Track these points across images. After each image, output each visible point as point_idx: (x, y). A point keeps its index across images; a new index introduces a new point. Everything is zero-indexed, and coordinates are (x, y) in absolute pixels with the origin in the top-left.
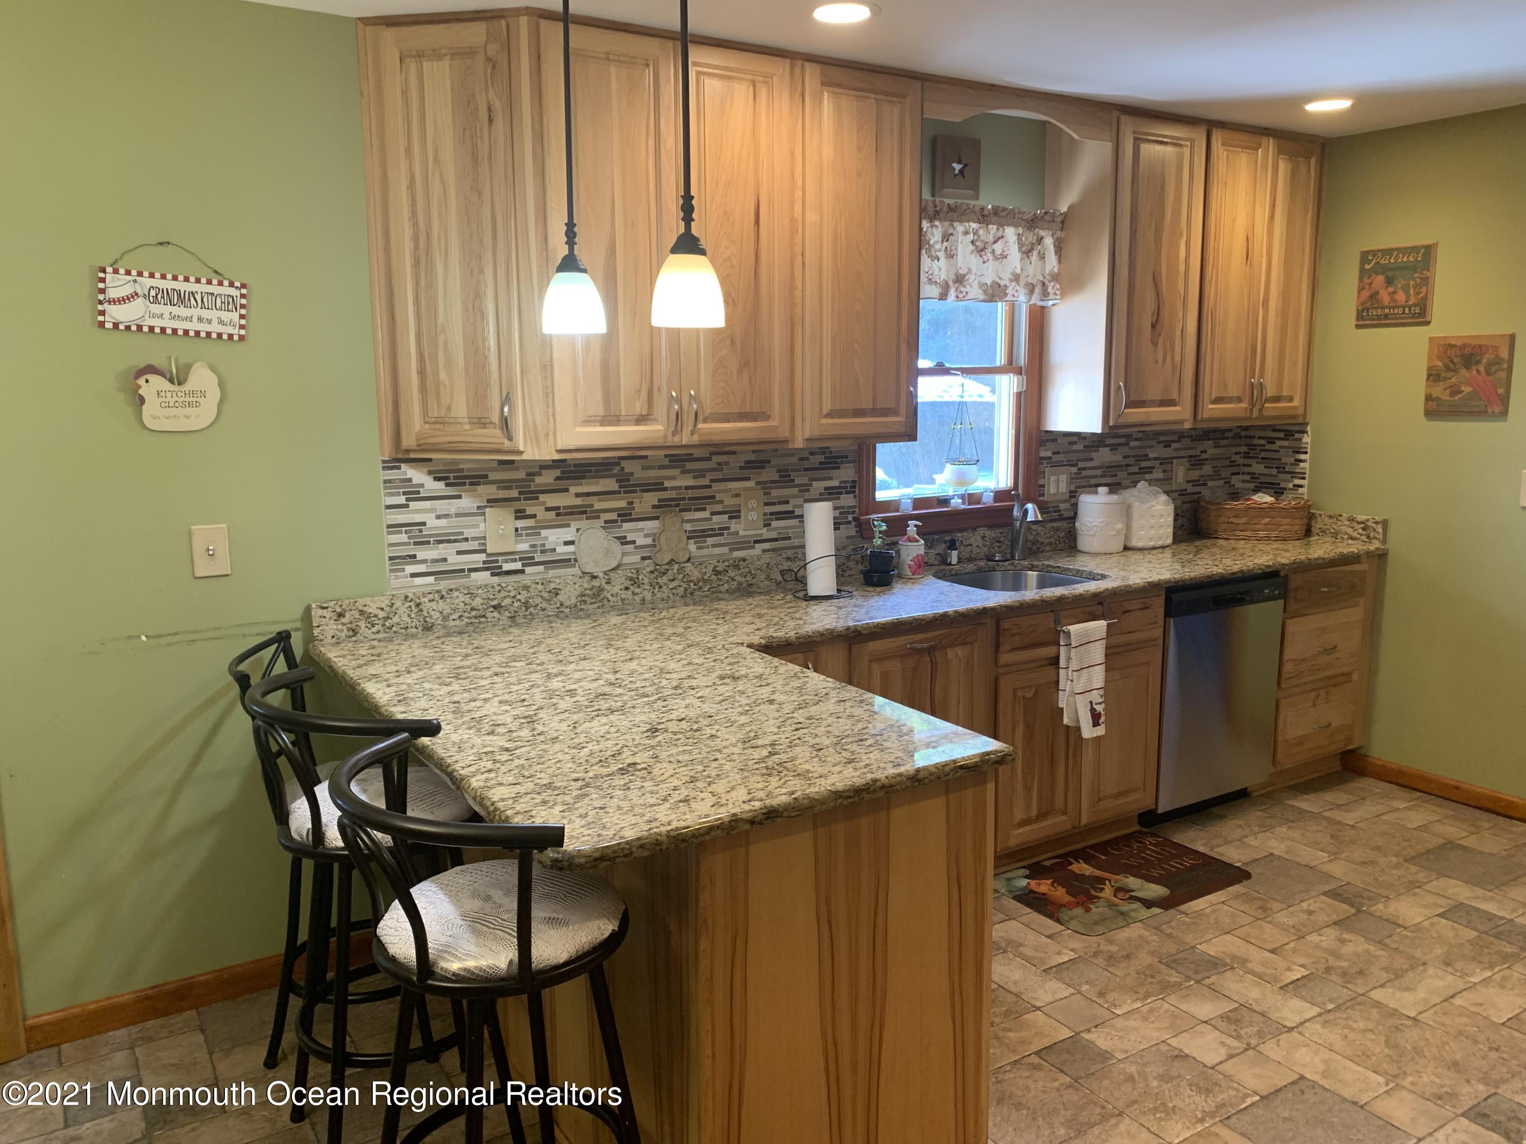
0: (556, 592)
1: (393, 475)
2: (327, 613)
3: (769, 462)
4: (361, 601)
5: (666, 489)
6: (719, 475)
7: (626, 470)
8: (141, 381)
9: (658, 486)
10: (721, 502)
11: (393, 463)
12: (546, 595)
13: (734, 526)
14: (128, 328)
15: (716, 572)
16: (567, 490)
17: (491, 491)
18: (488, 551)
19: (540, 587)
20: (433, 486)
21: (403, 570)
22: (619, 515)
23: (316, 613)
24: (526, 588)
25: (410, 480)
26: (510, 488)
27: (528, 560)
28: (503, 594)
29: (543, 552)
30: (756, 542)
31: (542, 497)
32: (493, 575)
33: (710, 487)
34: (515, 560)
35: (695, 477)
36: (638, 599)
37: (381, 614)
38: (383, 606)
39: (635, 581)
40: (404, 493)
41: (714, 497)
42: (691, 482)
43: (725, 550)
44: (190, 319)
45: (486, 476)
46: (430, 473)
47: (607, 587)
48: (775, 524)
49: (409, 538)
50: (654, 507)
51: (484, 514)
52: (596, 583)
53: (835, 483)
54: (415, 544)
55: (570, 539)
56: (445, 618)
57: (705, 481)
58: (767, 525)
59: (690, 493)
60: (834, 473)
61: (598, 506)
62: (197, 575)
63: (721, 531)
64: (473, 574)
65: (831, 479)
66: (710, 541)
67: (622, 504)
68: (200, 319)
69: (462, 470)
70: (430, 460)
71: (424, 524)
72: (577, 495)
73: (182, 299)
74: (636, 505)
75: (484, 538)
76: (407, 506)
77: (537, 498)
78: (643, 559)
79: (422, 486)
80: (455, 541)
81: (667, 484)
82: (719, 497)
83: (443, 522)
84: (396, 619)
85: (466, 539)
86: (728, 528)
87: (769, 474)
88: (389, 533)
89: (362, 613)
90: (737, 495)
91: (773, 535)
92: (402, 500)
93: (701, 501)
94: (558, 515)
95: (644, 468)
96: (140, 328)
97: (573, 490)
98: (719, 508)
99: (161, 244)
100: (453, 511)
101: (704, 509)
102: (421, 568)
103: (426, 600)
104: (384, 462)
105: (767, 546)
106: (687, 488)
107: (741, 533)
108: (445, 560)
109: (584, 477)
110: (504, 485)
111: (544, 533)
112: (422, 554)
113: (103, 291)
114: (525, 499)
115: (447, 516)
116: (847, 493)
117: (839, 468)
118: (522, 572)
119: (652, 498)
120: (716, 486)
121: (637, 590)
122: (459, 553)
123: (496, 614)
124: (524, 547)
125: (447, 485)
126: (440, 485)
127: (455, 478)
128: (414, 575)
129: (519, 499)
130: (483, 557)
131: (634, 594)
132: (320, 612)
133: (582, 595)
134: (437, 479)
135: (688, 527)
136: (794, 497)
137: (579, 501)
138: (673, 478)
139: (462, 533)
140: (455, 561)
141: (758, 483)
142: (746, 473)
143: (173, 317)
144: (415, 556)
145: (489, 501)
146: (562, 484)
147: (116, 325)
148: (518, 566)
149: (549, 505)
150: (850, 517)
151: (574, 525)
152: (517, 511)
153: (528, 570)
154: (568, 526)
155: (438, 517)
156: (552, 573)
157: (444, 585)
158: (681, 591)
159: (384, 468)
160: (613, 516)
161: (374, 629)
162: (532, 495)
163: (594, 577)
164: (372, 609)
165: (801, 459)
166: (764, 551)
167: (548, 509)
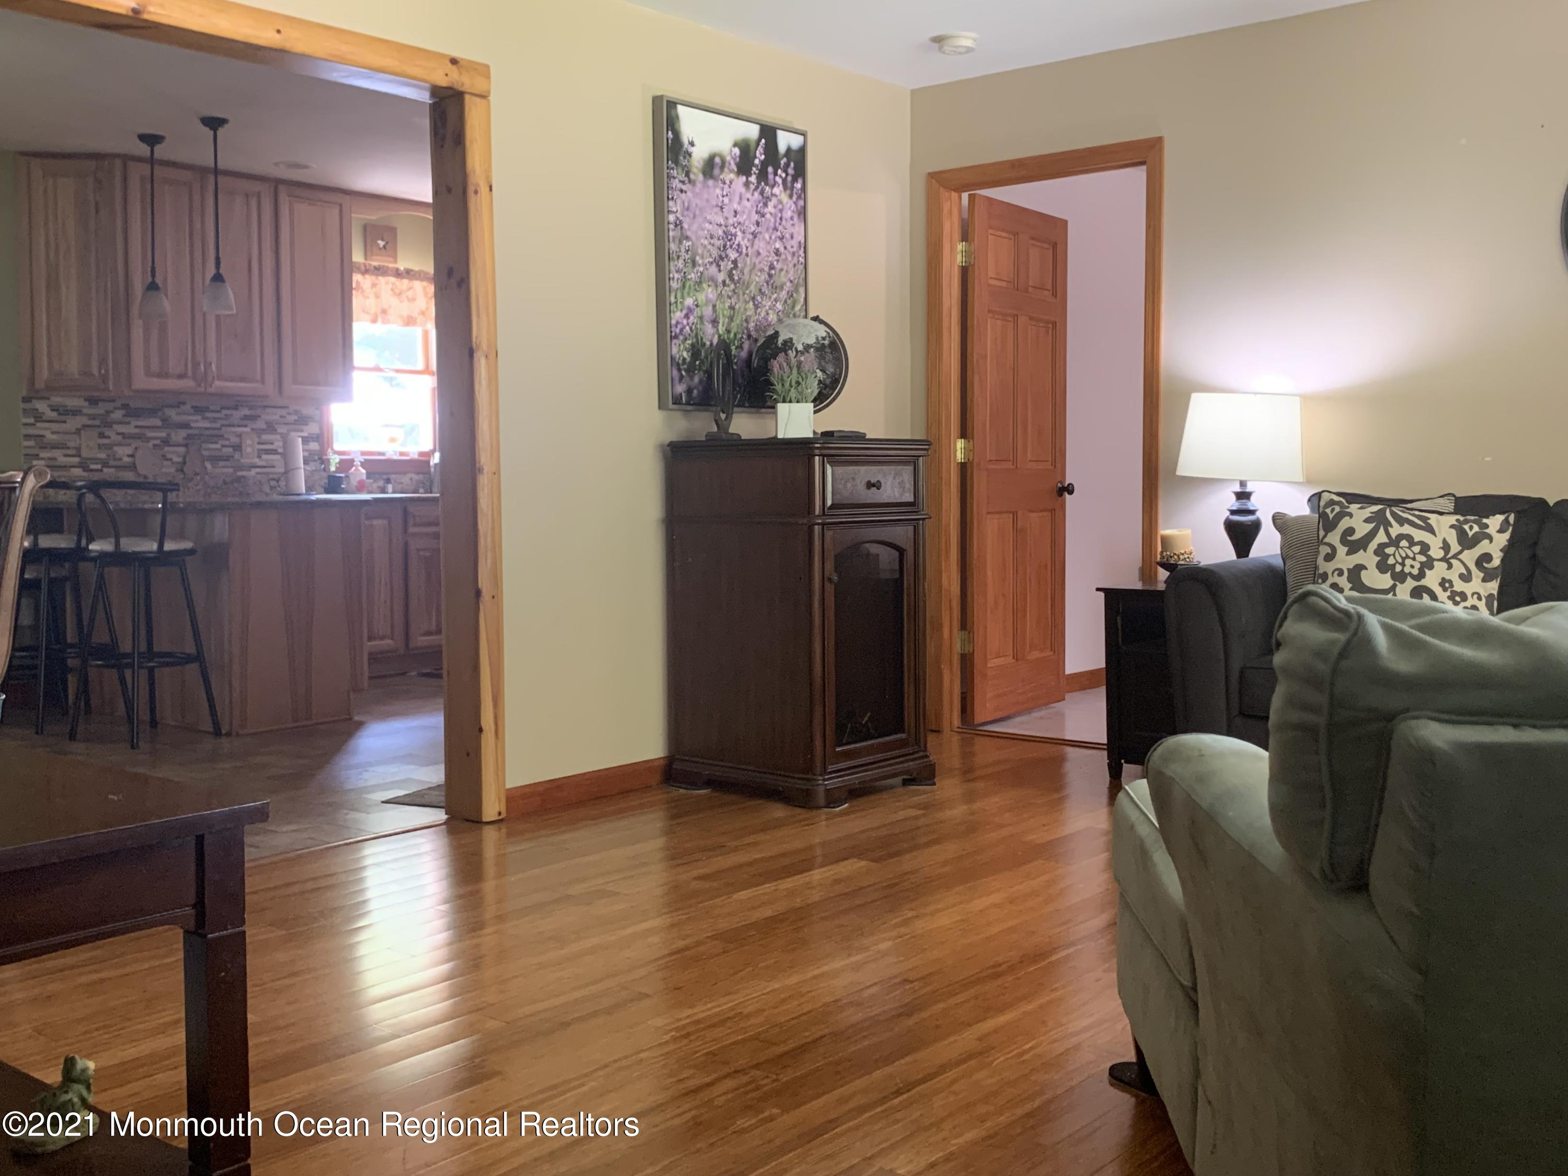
1: (28, 405)
3: (260, 416)
5: (192, 428)
6: (226, 422)
9: (186, 426)
10: (228, 439)
11: (28, 399)
13: (237, 456)
15: (225, 483)
16: (128, 423)
17: (83, 420)
18: (83, 456)
22: (162, 442)
26: (94, 419)
27: (105, 464)
30: (252, 467)
32: (84, 471)
34: (97, 463)
41: (223, 436)
42: (208, 425)
43: (231, 470)
46: (50, 406)
48: (264, 457)
49: (36, 444)
50: (184, 438)
53: (305, 434)
54: (40, 447)
55: (131, 453)
57: (218, 425)
58: (259, 457)
59: (208, 432)
60: (305, 428)
63: (228, 458)
64: (72, 469)
65: (302, 431)
66: (221, 463)
69: (66, 406)
70: (47, 398)
74: (173, 436)
77: (112, 427)
78: (177, 471)
81: (193, 425)
82: (226, 436)
86: (233, 457)
90: (239, 436)
91: (263, 463)
93: (215, 438)
97: (135, 423)
98: (227, 443)
101: (216, 443)
104: (22, 397)
105: (259, 470)
106: (206, 429)
107: (242, 460)
108: (55, 459)
110: (92, 417)
111: (116, 448)
112: (42, 454)
116: (313, 441)
117: (306, 425)
118: (101, 470)
119: (183, 433)
120: (225, 429)
122: (64, 455)
124: (103, 456)
125: (60, 414)
126: (54, 414)
127: (63, 411)
130: (77, 459)
134: (53, 410)
135: (207, 453)
137: (137, 431)
138: (197, 421)
139: (67, 444)
140: (62, 460)
142: (245, 422)
145: (83, 426)
148: (99, 467)
150: (316, 457)
151: (134, 445)
152: (100, 434)
156: (120, 473)
157: (55, 473)
158: (202, 492)
159: (23, 401)
160: (158, 442)
162: (108, 424)
163: (147, 478)
165: (281, 417)
166: (257, 473)
167: (118, 434)
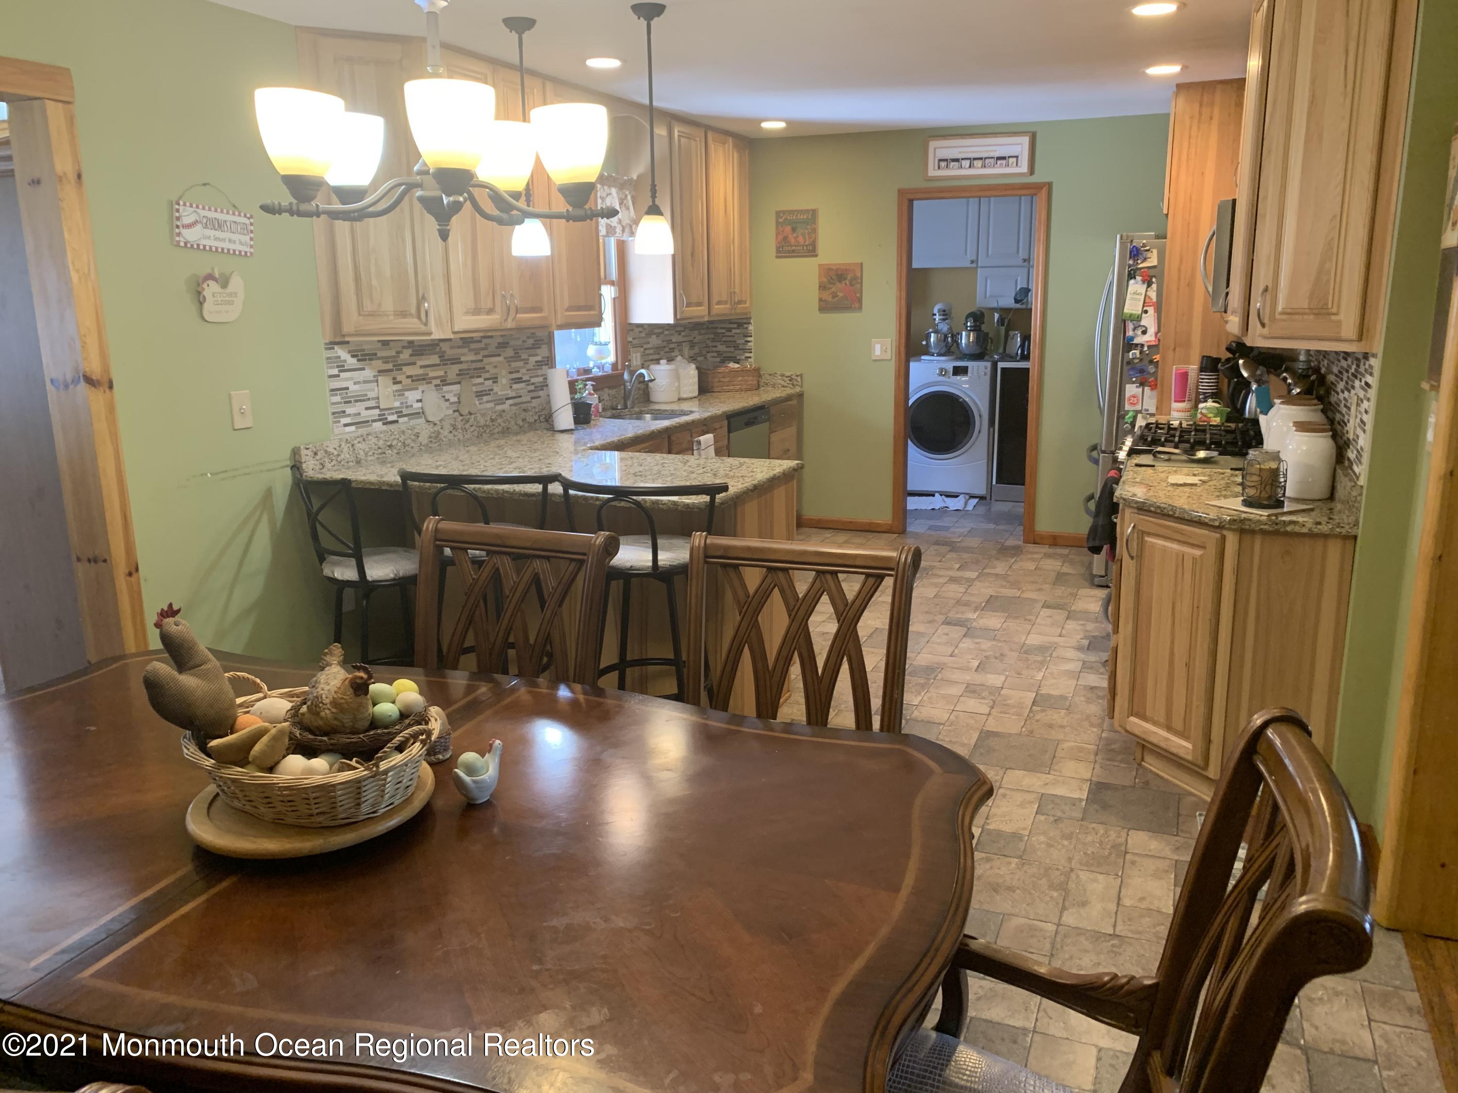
0: (417, 435)
1: (330, 354)
2: (309, 452)
3: (508, 343)
4: (325, 443)
5: (461, 362)
6: (486, 353)
8: (205, 286)
9: (458, 361)
10: (488, 371)
11: (331, 345)
12: (413, 437)
14: (192, 246)
15: (492, 420)
16: (414, 364)
17: (379, 364)
18: (381, 407)
19: (410, 432)
20: (351, 362)
21: (339, 422)
22: (441, 381)
23: (304, 452)
24: (403, 432)
25: (339, 357)
26: (387, 362)
28: (393, 437)
29: (407, 407)
30: (507, 399)
31: (405, 368)
32: (384, 424)
33: (481, 361)
34: (393, 414)
35: (476, 354)
36: (456, 439)
37: (336, 453)
38: (336, 446)
39: (454, 427)
40: (338, 367)
41: (484, 368)
42: (473, 358)
43: (491, 405)
44: (224, 240)
45: (375, 354)
46: (349, 352)
47: (441, 431)
49: (342, 398)
50: (457, 375)
51: (377, 381)
52: (436, 428)
53: (539, 358)
54: (346, 402)
55: (419, 398)
56: (366, 454)
57: (480, 357)
58: (511, 387)
60: (538, 351)
61: (432, 374)
62: (236, 428)
63: (489, 392)
64: (374, 424)
65: (536, 355)
66: (485, 398)
67: (442, 373)
68: (230, 241)
69: (364, 350)
70: (348, 342)
71: (347, 388)
72: (421, 367)
73: (219, 225)
74: (449, 374)
75: (378, 398)
76: (338, 376)
77: (401, 369)
78: (454, 411)
79: (345, 361)
80: (364, 400)
81: (463, 359)
82: (487, 368)
83: (357, 387)
84: (342, 456)
85: (369, 399)
86: (493, 390)
87: (510, 352)
88: (332, 395)
89: (326, 452)
90: (495, 367)
91: (513, 394)
92: (335, 371)
93: (479, 371)
94: (413, 381)
95: (452, 348)
96: (198, 245)
97: (420, 363)
98: (488, 375)
99: (204, 185)
100: (361, 379)
101: (480, 377)
102: (348, 420)
103: (356, 442)
104: (326, 344)
105: (511, 402)
106: (473, 362)
107: (499, 393)
108: (359, 414)
109: (422, 355)
110: (386, 360)
111: (407, 394)
112: (350, 410)
113: (178, 219)
114: (397, 370)
115: (359, 383)
116: (545, 365)
117: (540, 348)
118: (398, 421)
119: (455, 369)
120: (486, 360)
121: (456, 433)
122: (367, 409)
123: (390, 451)
125: (358, 360)
126: (354, 360)
127: (362, 355)
128: (346, 425)
129: (391, 370)
130: (377, 412)
131: (455, 436)
132: (306, 452)
133: (430, 437)
134: (353, 356)
135: (474, 389)
136: (522, 367)
138: (464, 355)
139: (366, 395)
140: (366, 415)
141: (505, 358)
142: (499, 351)
143: (216, 239)
144: (344, 412)
145: (379, 371)
146: (414, 358)
147: (186, 243)
149: (409, 374)
151: (421, 388)
153: (401, 420)
154: (417, 389)
155: (355, 383)
156: (413, 422)
157: (363, 431)
158: (476, 433)
159: (326, 349)
160: (438, 382)
161: (333, 463)
162: (399, 367)
163: (435, 424)
164: (330, 450)
165: (524, 341)
166: (511, 405)
167: (408, 377)
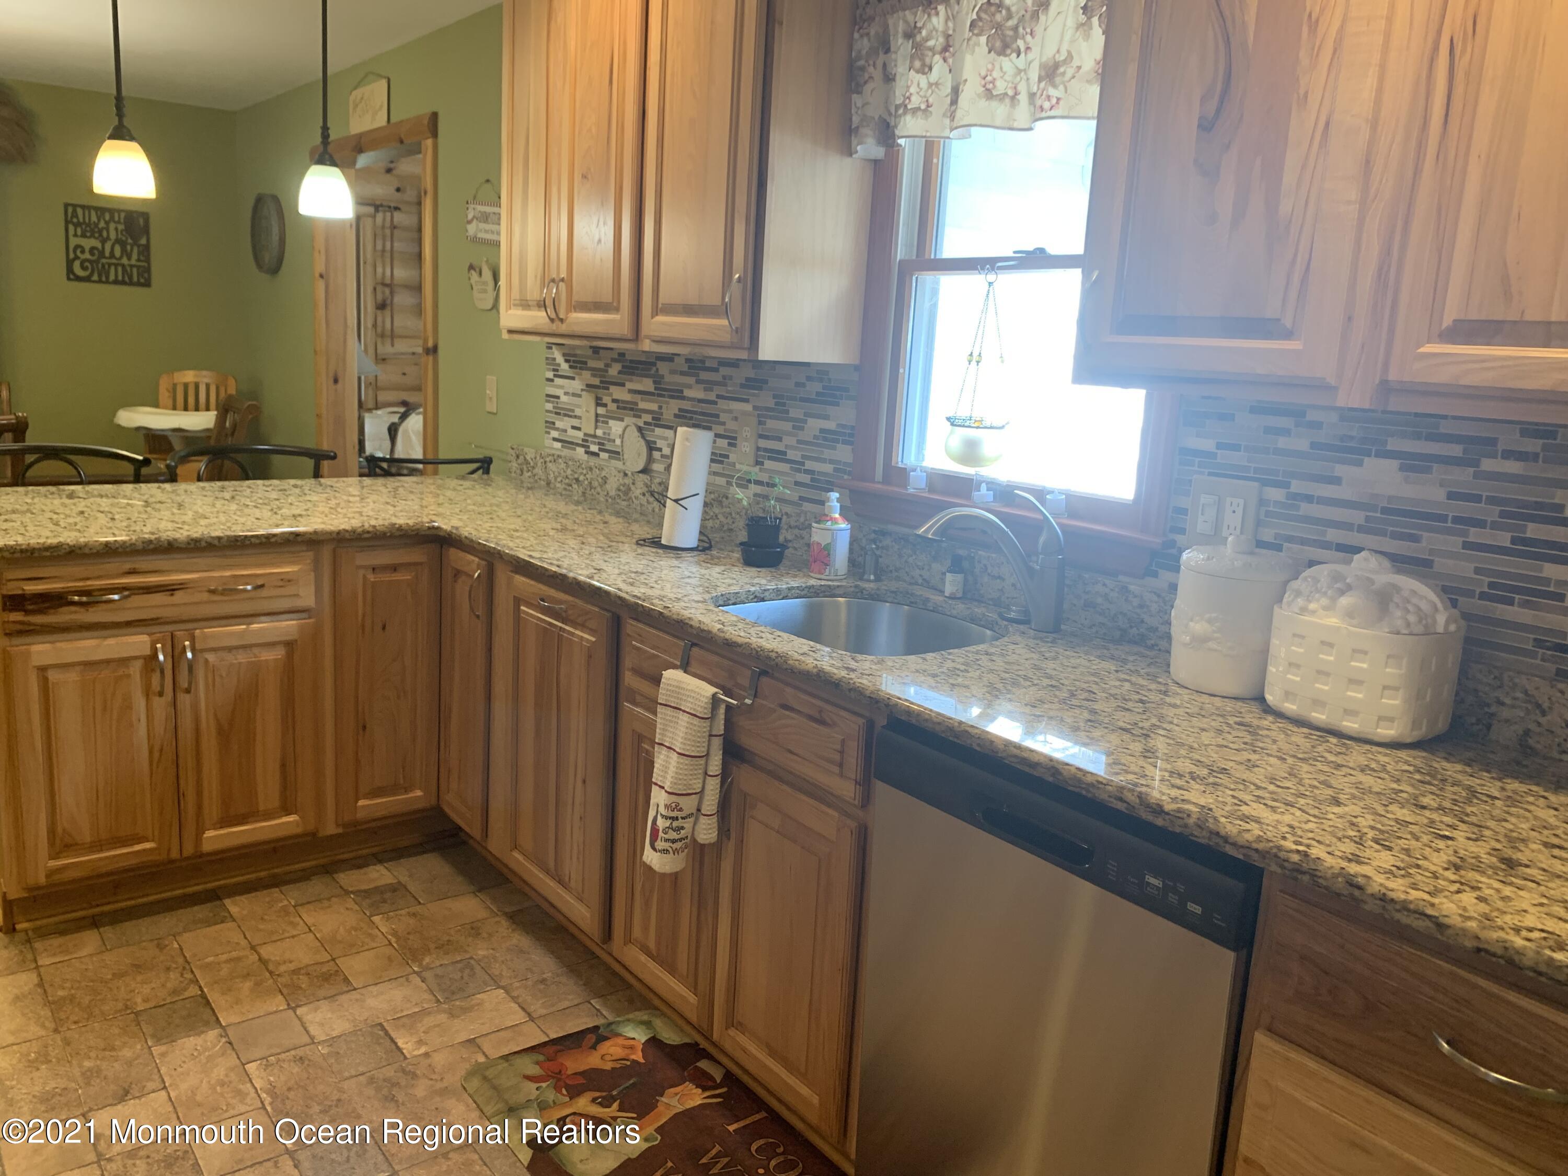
7: (661, 372)
8: (470, 275)
10: (724, 424)
13: (732, 456)
17: (588, 376)
18: (584, 431)
20: (565, 367)
21: (549, 433)
22: (653, 419)
25: (556, 360)
26: (596, 376)
27: (601, 446)
29: (609, 440)
31: (613, 388)
32: (587, 452)
33: (716, 403)
34: (596, 443)
35: (706, 390)
40: (553, 370)
41: (717, 416)
44: (488, 232)
45: (586, 363)
46: (564, 355)
48: (768, 464)
51: (583, 397)
55: (621, 433)
58: (759, 463)
59: (702, 407)
61: (642, 405)
64: (578, 449)
67: (654, 407)
69: (575, 355)
71: (558, 397)
72: (630, 391)
73: (487, 218)
75: (582, 418)
76: (552, 380)
77: (608, 389)
79: (560, 365)
80: (571, 417)
81: (686, 393)
82: (723, 417)
83: (567, 399)
85: (576, 417)
86: (727, 457)
88: (548, 401)
90: (736, 419)
91: (764, 477)
92: (550, 375)
94: (618, 408)
95: (673, 372)
96: (477, 238)
97: (627, 385)
100: (571, 390)
102: (556, 434)
106: (700, 401)
108: (567, 431)
109: (633, 374)
112: (557, 423)
114: (602, 388)
115: (569, 394)
120: (723, 404)
122: (573, 427)
124: (600, 432)
125: (571, 367)
127: (573, 361)
128: (555, 439)
129: (599, 387)
130: (580, 434)
134: (567, 361)
136: (789, 434)
137: (630, 397)
139: (573, 411)
140: (570, 434)
141: (755, 408)
142: (745, 393)
143: (485, 231)
144: (554, 423)
146: (622, 378)
147: (471, 238)
148: (597, 449)
149: (614, 396)
151: (625, 420)
152: (598, 398)
153: (601, 454)
154: (622, 420)
155: (565, 394)
157: (563, 452)
162: (606, 384)
167: (614, 401)
